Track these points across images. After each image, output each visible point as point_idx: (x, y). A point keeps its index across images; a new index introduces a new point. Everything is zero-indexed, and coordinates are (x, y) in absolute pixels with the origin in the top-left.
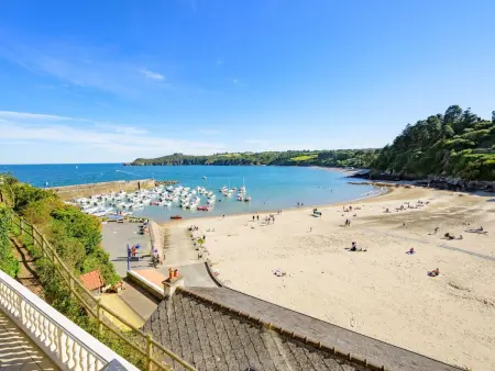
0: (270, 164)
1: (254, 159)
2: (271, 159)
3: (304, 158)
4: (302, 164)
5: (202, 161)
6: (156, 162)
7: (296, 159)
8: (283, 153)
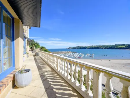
0: (108, 49)
1: (102, 47)
2: (108, 47)
3: (123, 47)
4: (121, 48)
5: (85, 48)
6: (74, 48)
7: (119, 47)
8: (113, 45)
